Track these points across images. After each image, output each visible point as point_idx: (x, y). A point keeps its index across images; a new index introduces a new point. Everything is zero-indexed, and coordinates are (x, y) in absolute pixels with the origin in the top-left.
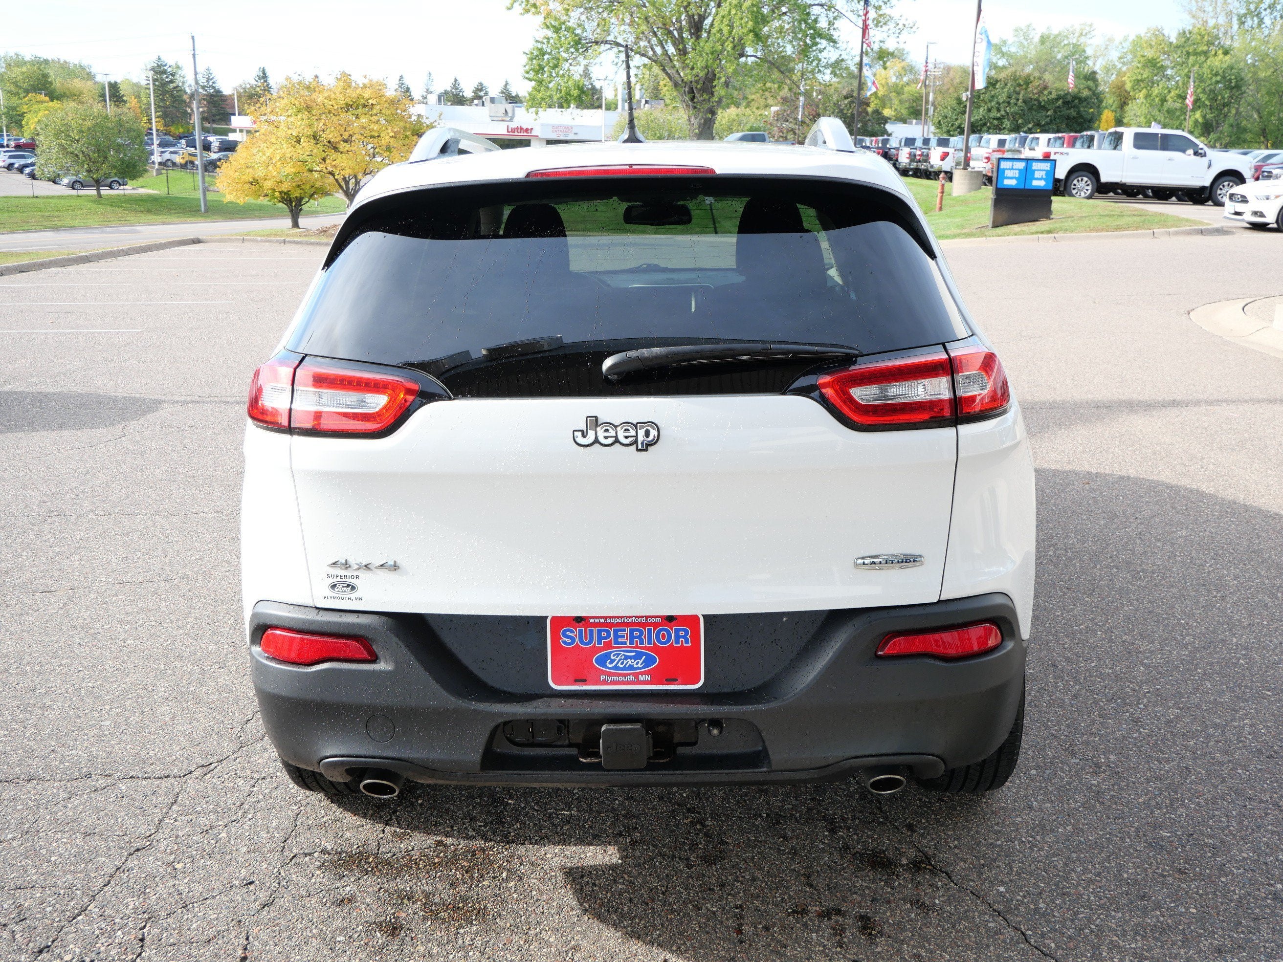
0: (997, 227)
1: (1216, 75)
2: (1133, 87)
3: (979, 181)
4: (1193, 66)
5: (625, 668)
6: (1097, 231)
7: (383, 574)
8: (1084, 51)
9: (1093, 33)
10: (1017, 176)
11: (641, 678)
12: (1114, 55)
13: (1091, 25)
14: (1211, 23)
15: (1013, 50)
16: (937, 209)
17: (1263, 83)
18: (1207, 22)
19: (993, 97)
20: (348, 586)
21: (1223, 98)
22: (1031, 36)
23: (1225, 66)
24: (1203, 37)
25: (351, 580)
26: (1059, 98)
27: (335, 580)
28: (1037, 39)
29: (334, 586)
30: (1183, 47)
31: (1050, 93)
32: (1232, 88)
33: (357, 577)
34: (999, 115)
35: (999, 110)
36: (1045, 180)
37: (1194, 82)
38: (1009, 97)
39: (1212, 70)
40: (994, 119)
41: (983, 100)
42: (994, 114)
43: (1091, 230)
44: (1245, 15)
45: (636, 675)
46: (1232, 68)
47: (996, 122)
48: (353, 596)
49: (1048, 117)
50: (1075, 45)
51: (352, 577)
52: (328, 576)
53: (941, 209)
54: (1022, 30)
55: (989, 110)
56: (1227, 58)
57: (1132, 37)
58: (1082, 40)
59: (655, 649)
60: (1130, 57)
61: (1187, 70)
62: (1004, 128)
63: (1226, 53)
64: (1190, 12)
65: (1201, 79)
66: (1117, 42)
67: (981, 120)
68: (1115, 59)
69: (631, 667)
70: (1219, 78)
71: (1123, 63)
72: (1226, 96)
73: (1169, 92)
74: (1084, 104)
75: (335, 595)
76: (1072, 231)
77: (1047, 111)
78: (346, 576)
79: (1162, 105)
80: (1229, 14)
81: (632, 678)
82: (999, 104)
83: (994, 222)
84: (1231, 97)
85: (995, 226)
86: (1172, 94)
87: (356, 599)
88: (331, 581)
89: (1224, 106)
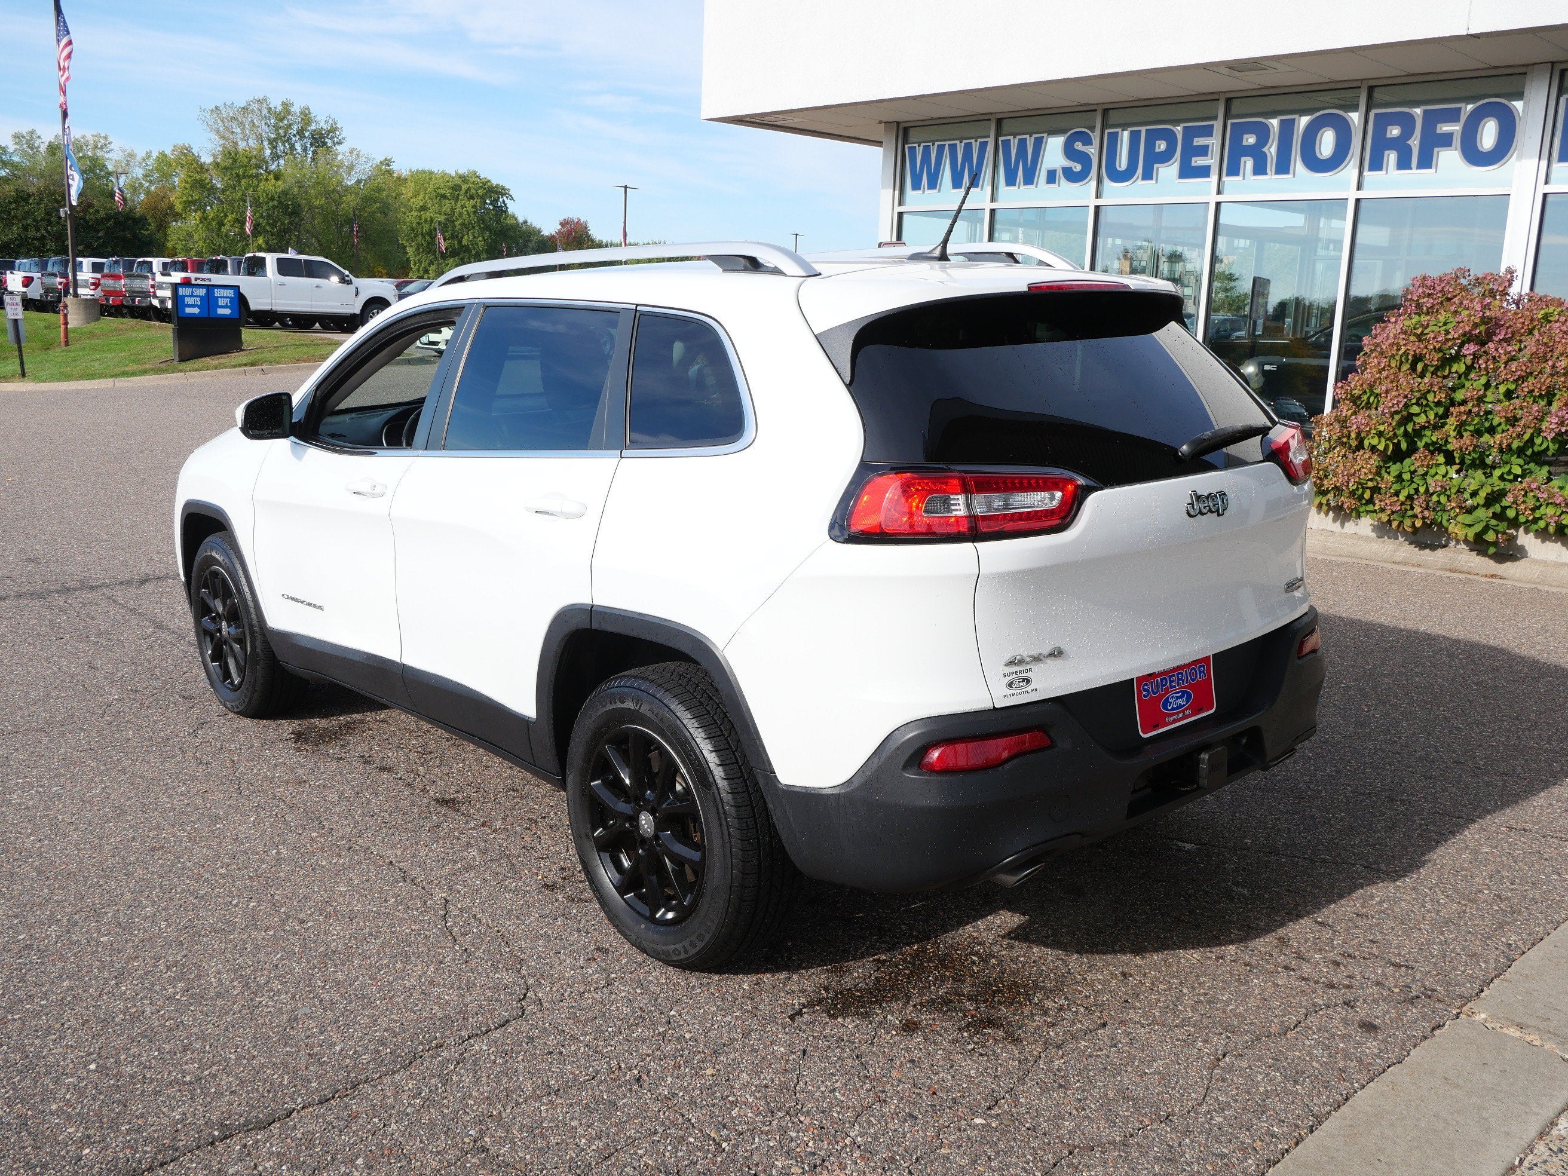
0: (184, 361)
1: (272, 199)
2: (184, 208)
3: (97, 310)
4: (246, 189)
5: (1178, 708)
6: (305, 361)
7: (1051, 663)
8: (105, 166)
9: (111, 147)
10: (199, 303)
11: (1187, 713)
12: (138, 172)
13: (106, 138)
14: (242, 145)
15: (16, 159)
16: (63, 344)
17: (317, 211)
18: (237, 144)
19: (27, 213)
20: (1024, 680)
21: (283, 224)
22: (36, 145)
23: (279, 190)
24: (250, 159)
25: (1025, 674)
26: (108, 217)
27: (1011, 677)
28: (43, 148)
29: (1010, 685)
30: (232, 169)
31: (97, 212)
32: (290, 215)
33: (1030, 670)
34: (38, 235)
35: (38, 230)
36: (230, 308)
37: (251, 206)
38: (48, 213)
39: (267, 195)
40: (34, 239)
41: (16, 217)
42: (32, 233)
43: (298, 361)
44: (275, 140)
45: (1183, 711)
46: (287, 194)
47: (37, 243)
48: (1029, 689)
49: (100, 238)
50: (91, 159)
51: (1027, 671)
52: (1005, 675)
53: (67, 344)
54: (24, 137)
55: (26, 228)
56: (279, 183)
57: (155, 155)
58: (99, 153)
59: (1190, 687)
60: (156, 175)
61: (241, 193)
62: (48, 251)
63: (277, 177)
64: (218, 132)
65: (256, 203)
66: (139, 158)
67: (16, 239)
68: (140, 176)
69: (1181, 706)
70: (275, 203)
71: (150, 182)
72: (286, 222)
73: (226, 216)
74: (140, 225)
75: (1014, 692)
76: (278, 363)
77: (98, 231)
78: (1020, 672)
79: (220, 229)
80: (259, 138)
81: (1181, 714)
82: (37, 221)
83: (180, 355)
84: (290, 223)
85: (183, 359)
86: (229, 218)
87: (1032, 691)
88: (1008, 679)
89: (285, 233)
